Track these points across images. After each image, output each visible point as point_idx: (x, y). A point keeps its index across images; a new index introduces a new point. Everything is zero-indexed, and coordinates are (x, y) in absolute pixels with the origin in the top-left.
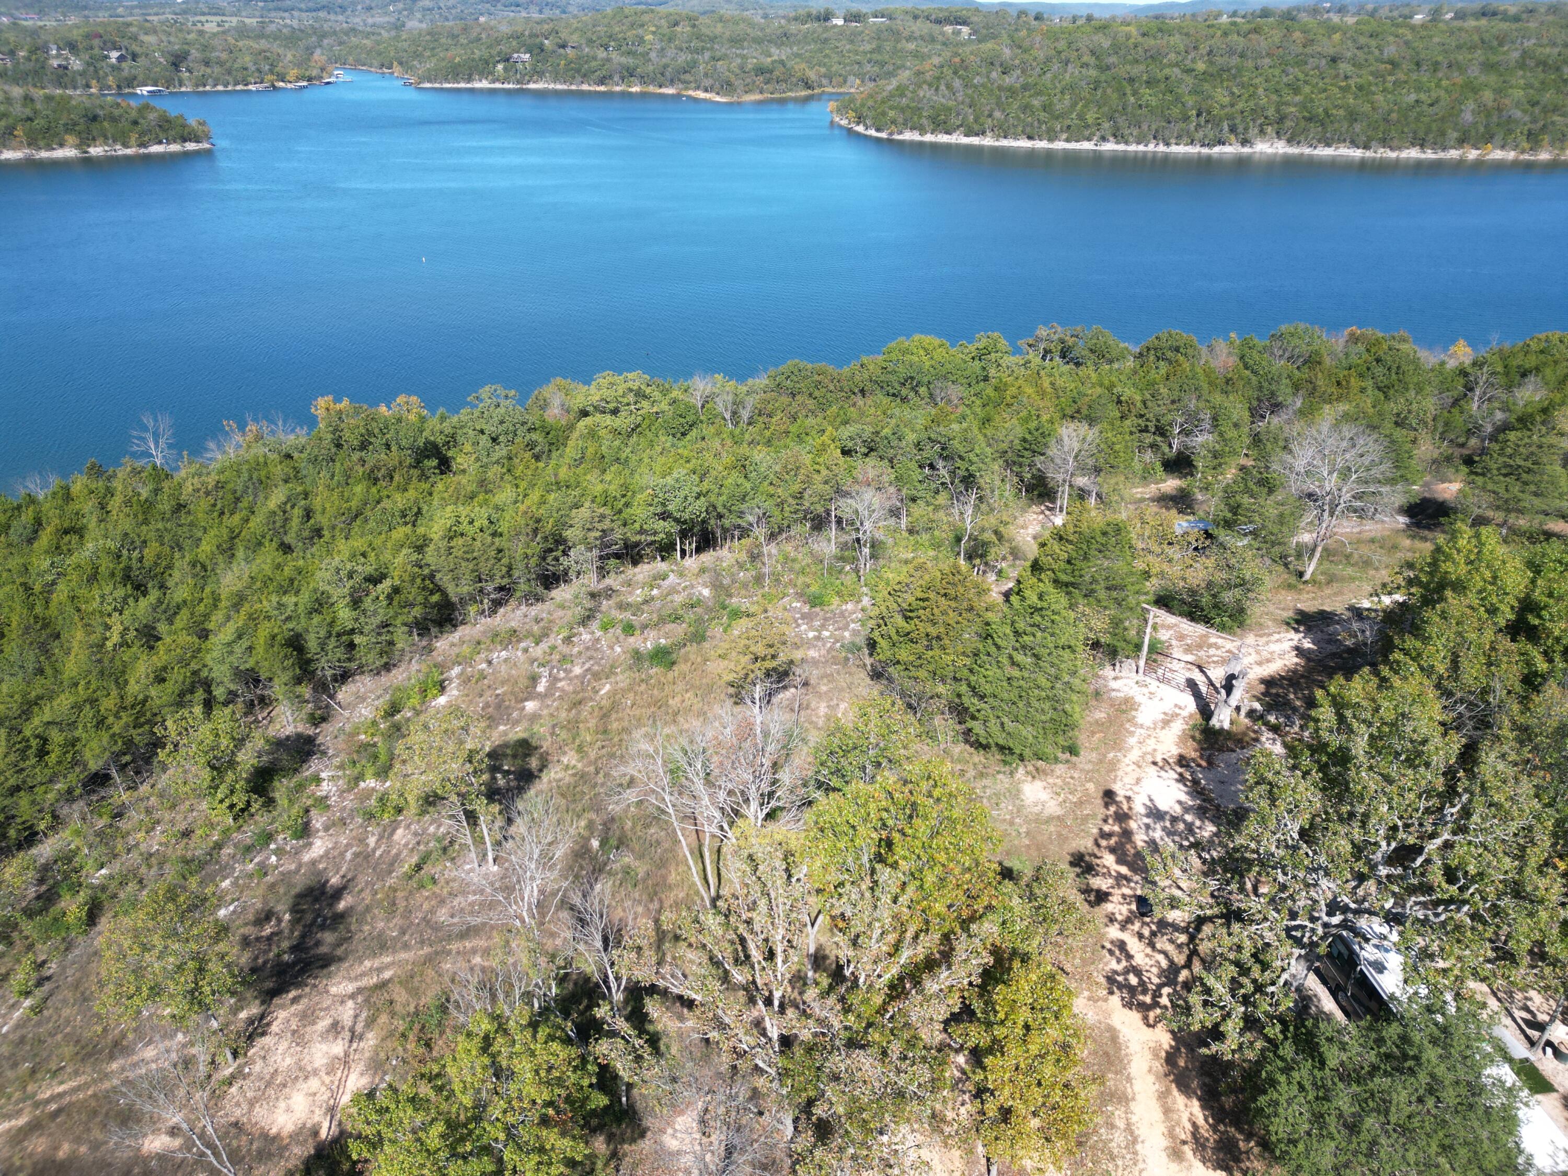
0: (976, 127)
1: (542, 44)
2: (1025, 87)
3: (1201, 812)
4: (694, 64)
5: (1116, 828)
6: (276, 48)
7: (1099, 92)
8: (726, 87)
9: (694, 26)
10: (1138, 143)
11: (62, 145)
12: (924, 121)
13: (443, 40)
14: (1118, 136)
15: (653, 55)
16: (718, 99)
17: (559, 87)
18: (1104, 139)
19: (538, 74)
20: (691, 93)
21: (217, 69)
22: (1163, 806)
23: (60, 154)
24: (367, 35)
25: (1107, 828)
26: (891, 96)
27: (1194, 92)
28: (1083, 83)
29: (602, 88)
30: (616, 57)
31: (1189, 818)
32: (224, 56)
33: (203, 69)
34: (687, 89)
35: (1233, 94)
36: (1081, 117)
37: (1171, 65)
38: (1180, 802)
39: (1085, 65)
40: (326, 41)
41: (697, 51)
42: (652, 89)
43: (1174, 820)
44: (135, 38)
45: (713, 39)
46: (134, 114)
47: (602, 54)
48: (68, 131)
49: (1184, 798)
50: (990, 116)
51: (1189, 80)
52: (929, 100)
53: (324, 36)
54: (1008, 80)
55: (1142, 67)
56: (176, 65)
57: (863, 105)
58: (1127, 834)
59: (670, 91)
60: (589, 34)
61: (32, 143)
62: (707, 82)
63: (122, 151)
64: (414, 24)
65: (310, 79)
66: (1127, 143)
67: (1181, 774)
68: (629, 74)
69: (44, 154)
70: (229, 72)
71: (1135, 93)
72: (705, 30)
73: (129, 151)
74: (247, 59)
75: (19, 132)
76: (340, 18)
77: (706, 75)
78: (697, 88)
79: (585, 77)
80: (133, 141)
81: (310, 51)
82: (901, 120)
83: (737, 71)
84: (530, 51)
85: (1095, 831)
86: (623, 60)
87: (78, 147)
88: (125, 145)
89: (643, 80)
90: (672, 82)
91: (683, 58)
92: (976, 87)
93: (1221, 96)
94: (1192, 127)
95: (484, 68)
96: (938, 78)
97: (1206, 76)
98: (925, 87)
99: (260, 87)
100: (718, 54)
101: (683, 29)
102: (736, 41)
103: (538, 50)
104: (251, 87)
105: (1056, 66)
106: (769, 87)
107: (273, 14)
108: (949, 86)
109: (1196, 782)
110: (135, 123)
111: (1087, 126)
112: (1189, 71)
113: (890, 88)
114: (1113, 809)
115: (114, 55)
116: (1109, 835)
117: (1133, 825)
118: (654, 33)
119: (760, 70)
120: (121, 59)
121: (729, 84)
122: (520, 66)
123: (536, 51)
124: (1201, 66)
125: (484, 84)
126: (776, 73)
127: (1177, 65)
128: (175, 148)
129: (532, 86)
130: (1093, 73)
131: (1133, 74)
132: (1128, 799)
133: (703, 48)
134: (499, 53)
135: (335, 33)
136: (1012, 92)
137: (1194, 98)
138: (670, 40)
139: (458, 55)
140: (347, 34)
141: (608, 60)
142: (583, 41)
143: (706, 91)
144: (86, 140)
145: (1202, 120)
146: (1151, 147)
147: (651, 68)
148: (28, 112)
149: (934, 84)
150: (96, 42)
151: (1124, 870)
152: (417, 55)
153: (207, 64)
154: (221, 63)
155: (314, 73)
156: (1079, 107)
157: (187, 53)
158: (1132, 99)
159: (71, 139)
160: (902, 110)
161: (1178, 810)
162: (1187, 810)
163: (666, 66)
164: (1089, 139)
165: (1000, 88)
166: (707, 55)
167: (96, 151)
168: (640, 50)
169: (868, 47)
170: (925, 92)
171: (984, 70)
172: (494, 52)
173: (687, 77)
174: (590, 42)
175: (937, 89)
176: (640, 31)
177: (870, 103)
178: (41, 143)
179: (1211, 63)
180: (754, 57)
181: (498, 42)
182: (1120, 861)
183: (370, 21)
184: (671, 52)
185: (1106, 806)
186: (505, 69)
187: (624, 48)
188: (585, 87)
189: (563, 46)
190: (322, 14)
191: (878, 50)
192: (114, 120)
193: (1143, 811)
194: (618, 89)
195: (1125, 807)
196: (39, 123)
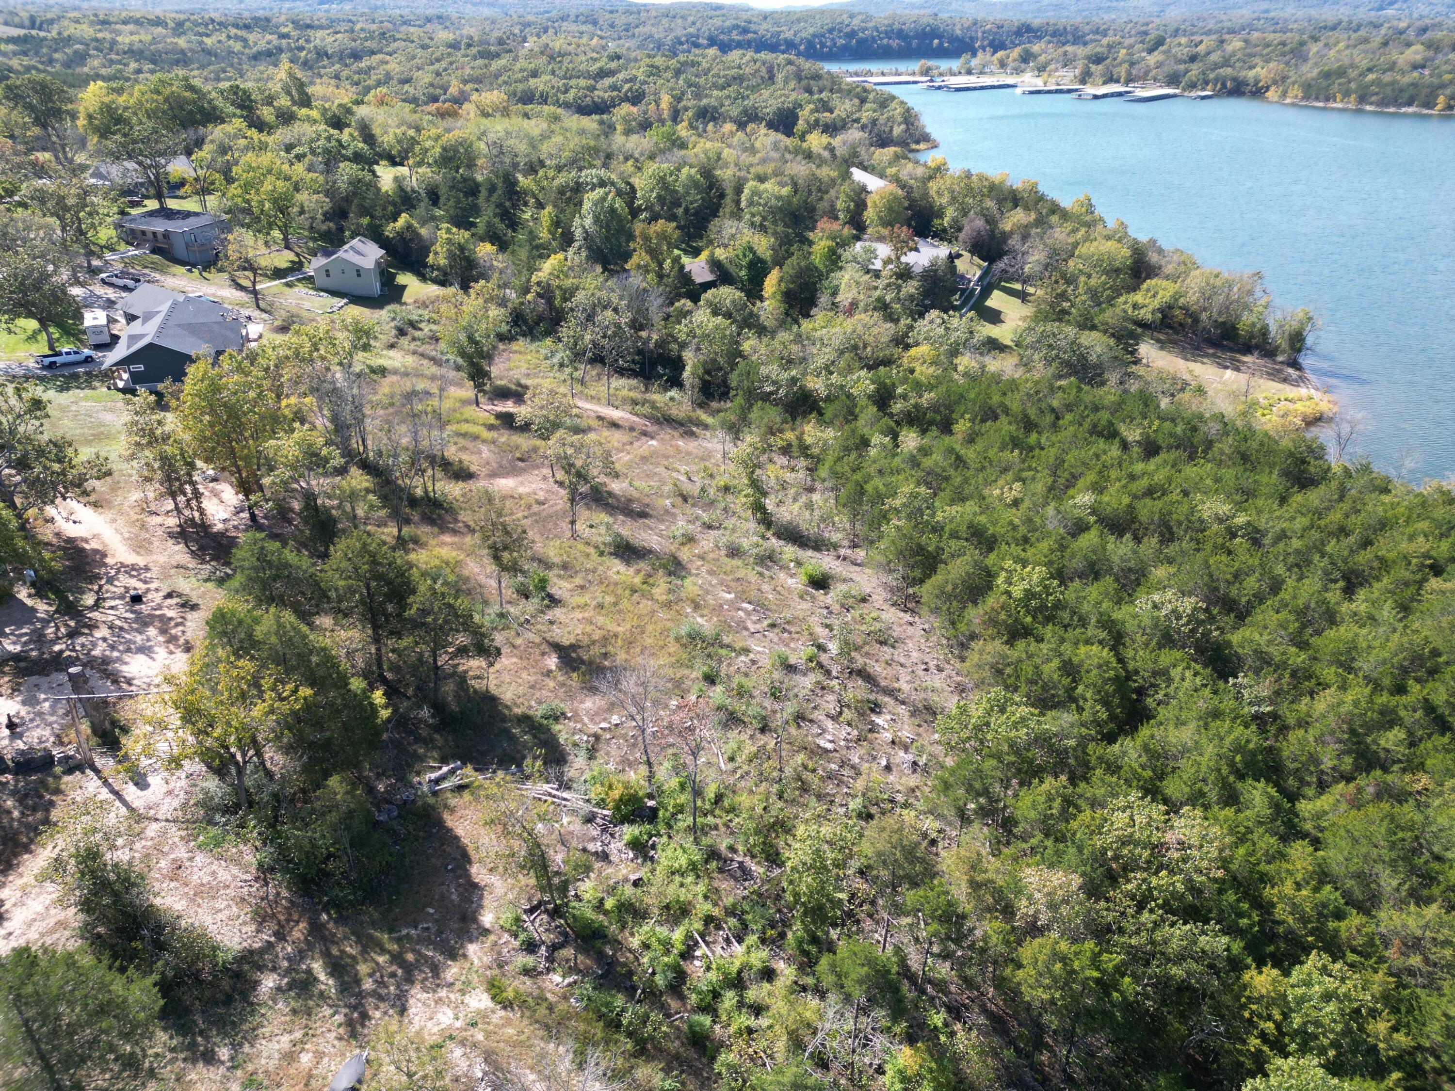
3: (106, 660)
5: (173, 632)
22: (141, 658)
25: (180, 628)
31: (116, 654)
38: (126, 663)
43: (129, 650)
49: (124, 668)
58: (163, 631)
67: (130, 684)
85: (188, 624)
109: (115, 682)
114: (181, 641)
116: (177, 625)
117: (161, 639)
132: (171, 653)
151: (158, 613)
161: (127, 658)
162: (118, 660)
182: (163, 615)
185: (187, 642)
193: (156, 649)
195: (172, 647)
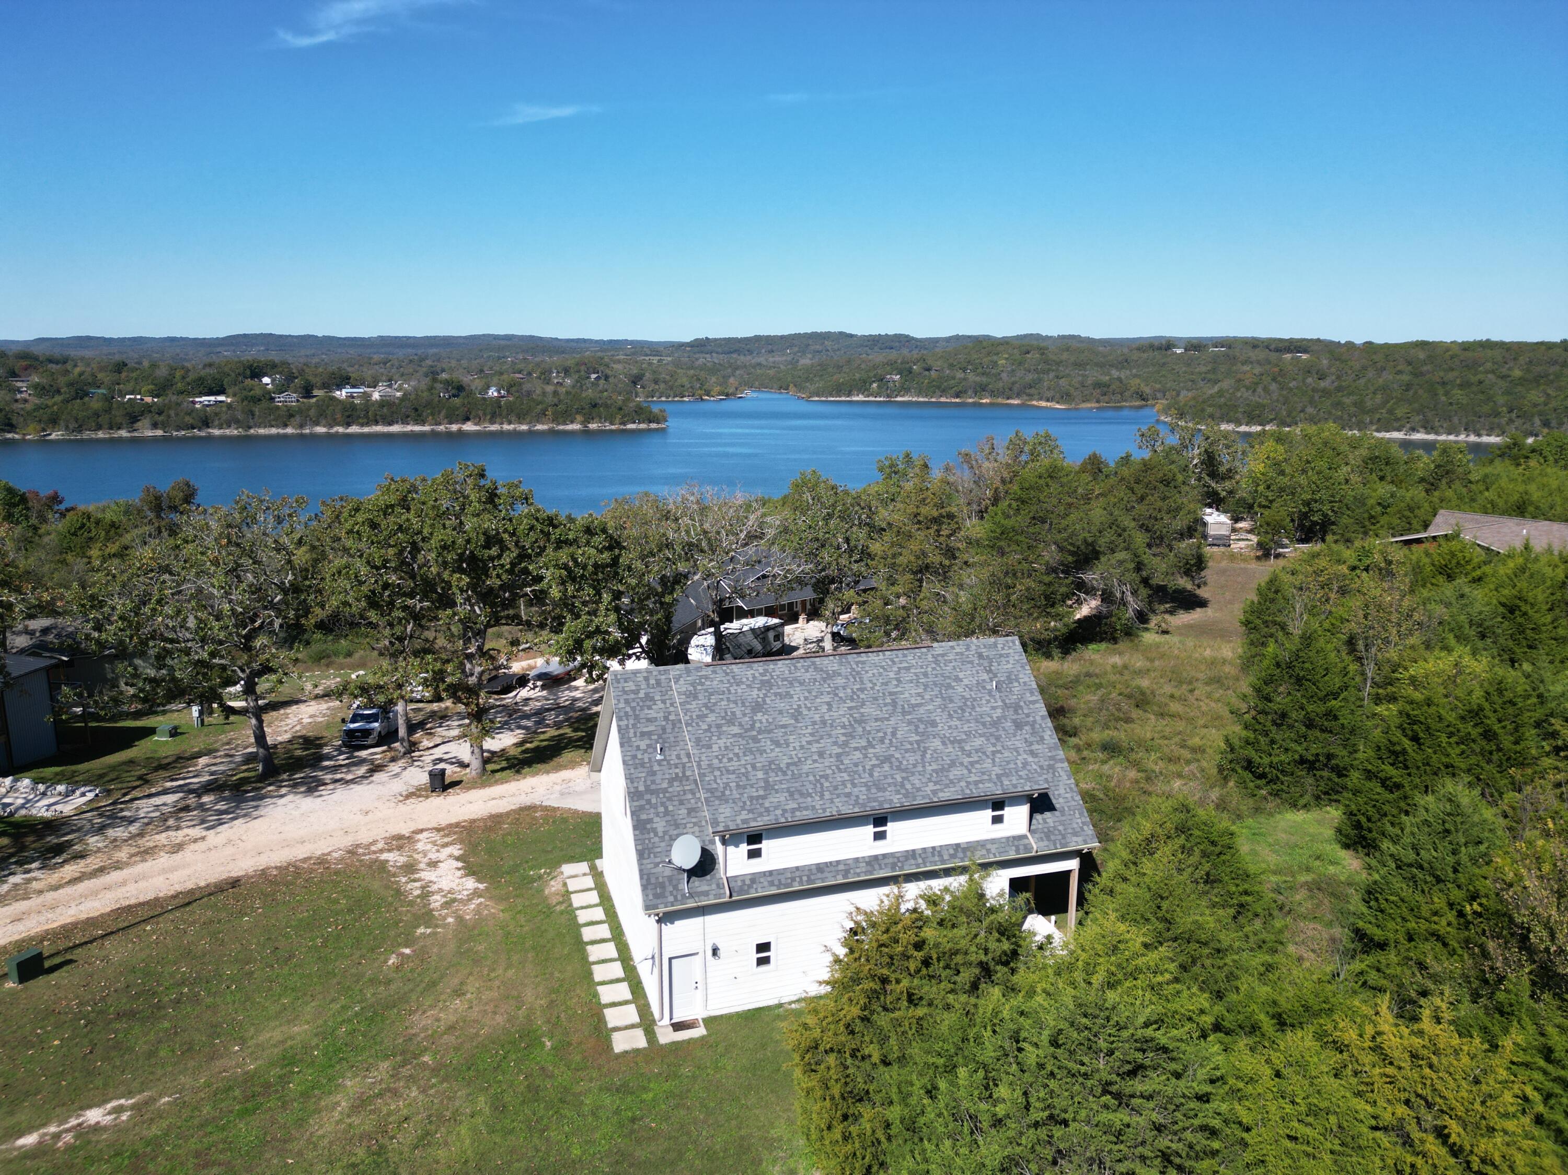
0: (1288, 420)
1: (911, 368)
2: (1339, 389)
4: (1040, 380)
6: (703, 374)
7: (1411, 393)
8: (1065, 397)
9: (1043, 354)
10: (1450, 434)
11: (572, 422)
12: (1240, 416)
13: (830, 370)
14: (1429, 429)
15: (1004, 375)
16: (1058, 406)
17: (921, 399)
18: (1413, 429)
19: (904, 390)
20: (1035, 403)
21: (662, 386)
23: (570, 427)
24: (770, 368)
26: (1212, 396)
27: (1508, 393)
28: (1395, 386)
29: (957, 400)
30: (972, 377)
32: (668, 377)
33: (652, 386)
34: (1032, 400)
35: (1548, 395)
36: (1390, 412)
37: (1487, 372)
39: (1400, 372)
40: (738, 372)
41: (1043, 371)
42: (1000, 400)
44: (607, 366)
45: (1058, 363)
46: (620, 403)
47: (960, 375)
48: (577, 412)
50: (1302, 411)
51: (1503, 384)
52: (1247, 399)
53: (737, 369)
54: (1323, 384)
55: (1455, 373)
56: (635, 383)
57: (1185, 405)
59: (1016, 402)
60: (951, 361)
61: (555, 420)
62: (1049, 394)
63: (609, 427)
64: (805, 361)
65: (727, 395)
66: (1437, 433)
68: (981, 389)
69: (561, 427)
70: (671, 388)
71: (1446, 394)
72: (1051, 356)
73: (613, 427)
74: (685, 379)
75: (549, 413)
76: (749, 358)
77: (1049, 389)
78: (1041, 399)
79: (944, 392)
80: (617, 421)
81: (726, 377)
82: (1218, 415)
83: (1077, 385)
84: (900, 373)
86: (978, 379)
87: (582, 423)
88: (612, 424)
89: (993, 394)
90: (1018, 396)
91: (1030, 377)
92: (1291, 389)
93: (1535, 396)
94: (1504, 421)
95: (863, 387)
96: (1257, 384)
97: (1522, 381)
98: (1243, 390)
99: (691, 399)
100: (1061, 374)
101: (1035, 356)
102: (1080, 365)
103: (905, 372)
104: (686, 399)
105: (1371, 373)
106: (1106, 398)
107: (697, 356)
108: (1265, 389)
110: (620, 409)
111: (1397, 420)
112: (1504, 377)
113: (1210, 392)
115: (594, 376)
118: (1006, 359)
119: (1098, 385)
120: (598, 378)
121: (1068, 395)
122: (891, 385)
123: (905, 373)
124: (1517, 373)
125: (861, 398)
126: (1113, 387)
127: (1493, 372)
128: (643, 426)
129: (899, 399)
130: (1406, 378)
131: (1445, 379)
133: (1049, 370)
134: (875, 376)
135: (745, 366)
136: (1325, 393)
137: (1506, 398)
138: (1020, 364)
139: (841, 378)
140: (754, 367)
141: (965, 379)
142: (946, 365)
143: (1048, 400)
144: (588, 419)
145: (1514, 415)
146: (1462, 437)
147: (1001, 384)
148: (556, 400)
149: (1253, 388)
150: (583, 368)
152: (807, 380)
153: (656, 382)
154: (665, 382)
155: (731, 391)
156: (1389, 405)
157: (643, 375)
158: (1443, 398)
159: (579, 418)
160: (1220, 407)
163: (1014, 383)
164: (1399, 430)
165: (1313, 390)
166: (1052, 375)
167: (593, 426)
168: (993, 371)
169: (1204, 369)
170: (1243, 393)
171: (1300, 378)
172: (871, 374)
173: (1032, 391)
174: (951, 366)
175: (1254, 391)
176: (995, 358)
177: (1192, 403)
178: (561, 420)
179: (1528, 370)
180: (1094, 375)
181: (875, 367)
183: (771, 359)
184: (1020, 373)
186: (879, 387)
187: (980, 370)
188: (943, 399)
189: (928, 370)
190: (735, 356)
191: (1214, 371)
192: (607, 406)
194: (971, 400)
196: (561, 407)
